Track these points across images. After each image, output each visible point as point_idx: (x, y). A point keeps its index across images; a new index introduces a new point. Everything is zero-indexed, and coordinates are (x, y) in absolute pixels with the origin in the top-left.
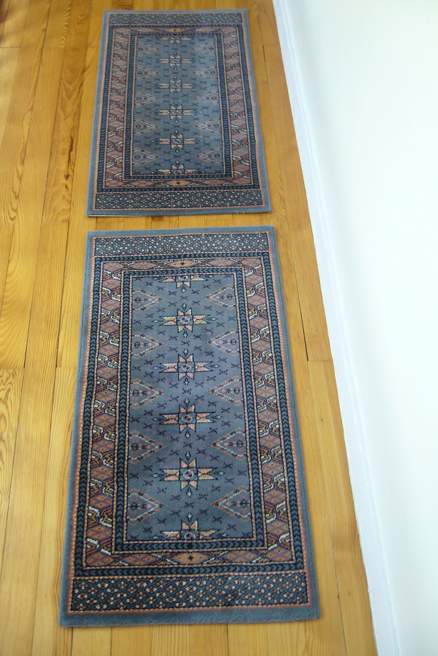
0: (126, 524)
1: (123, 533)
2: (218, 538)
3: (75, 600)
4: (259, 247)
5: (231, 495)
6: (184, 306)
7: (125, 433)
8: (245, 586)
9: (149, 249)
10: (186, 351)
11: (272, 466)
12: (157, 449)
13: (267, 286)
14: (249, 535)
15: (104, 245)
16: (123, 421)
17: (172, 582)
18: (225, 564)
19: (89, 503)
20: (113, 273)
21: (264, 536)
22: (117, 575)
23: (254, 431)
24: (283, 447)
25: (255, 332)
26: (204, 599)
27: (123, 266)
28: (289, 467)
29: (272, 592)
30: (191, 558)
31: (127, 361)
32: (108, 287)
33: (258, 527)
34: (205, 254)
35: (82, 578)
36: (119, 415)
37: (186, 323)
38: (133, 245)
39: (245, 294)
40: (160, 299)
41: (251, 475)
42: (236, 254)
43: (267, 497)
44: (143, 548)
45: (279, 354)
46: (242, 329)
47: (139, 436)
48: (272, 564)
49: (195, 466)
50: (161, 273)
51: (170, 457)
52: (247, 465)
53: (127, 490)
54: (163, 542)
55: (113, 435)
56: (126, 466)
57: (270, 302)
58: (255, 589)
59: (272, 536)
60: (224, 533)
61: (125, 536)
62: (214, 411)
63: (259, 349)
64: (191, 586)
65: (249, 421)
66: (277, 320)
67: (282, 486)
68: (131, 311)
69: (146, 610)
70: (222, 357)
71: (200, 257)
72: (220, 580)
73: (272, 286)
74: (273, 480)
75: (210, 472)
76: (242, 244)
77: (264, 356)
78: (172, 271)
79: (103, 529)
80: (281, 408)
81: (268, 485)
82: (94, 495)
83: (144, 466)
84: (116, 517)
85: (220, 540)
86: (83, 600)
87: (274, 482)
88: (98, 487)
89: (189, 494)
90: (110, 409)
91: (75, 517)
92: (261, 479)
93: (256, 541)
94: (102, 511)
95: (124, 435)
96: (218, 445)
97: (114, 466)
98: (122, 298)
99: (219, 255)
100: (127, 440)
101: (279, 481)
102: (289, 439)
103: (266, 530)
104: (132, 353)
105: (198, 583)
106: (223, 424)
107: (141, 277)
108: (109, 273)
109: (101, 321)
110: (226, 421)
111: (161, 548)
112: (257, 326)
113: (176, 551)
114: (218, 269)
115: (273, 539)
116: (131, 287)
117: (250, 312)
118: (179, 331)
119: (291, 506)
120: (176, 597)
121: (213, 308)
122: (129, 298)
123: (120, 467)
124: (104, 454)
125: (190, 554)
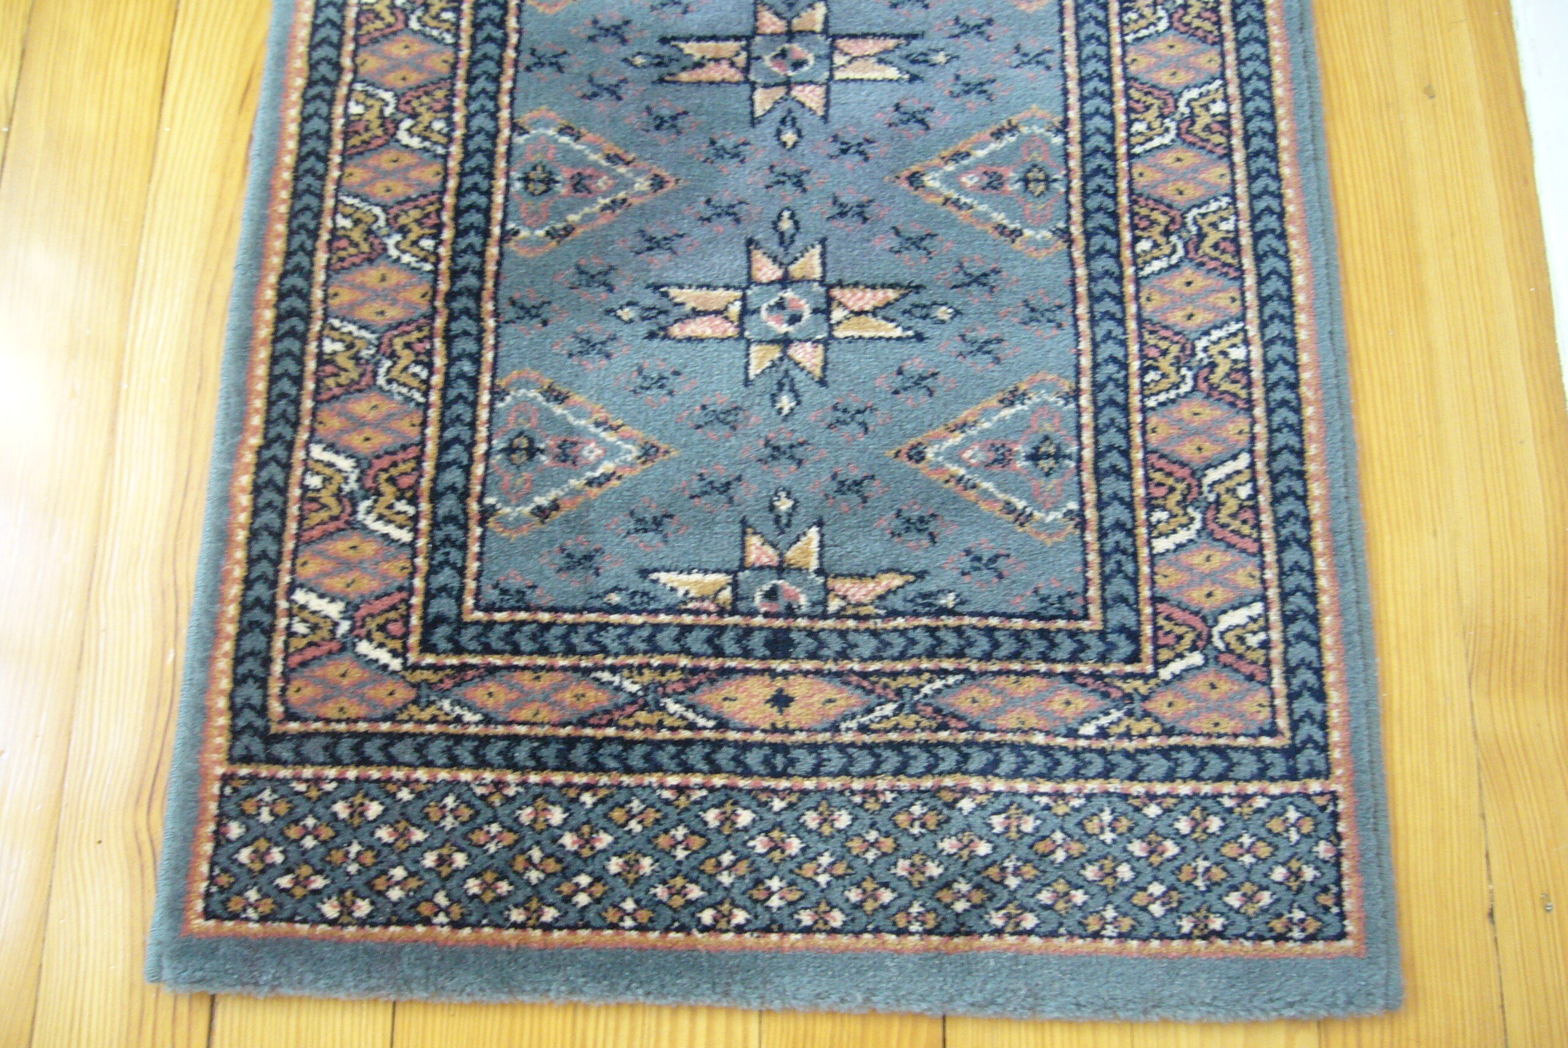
0: (477, 531)
1: (461, 571)
2: (916, 614)
3: (225, 871)
5: (986, 413)
7: (494, 116)
8: (1041, 847)
11: (1188, 290)
12: (643, 194)
14: (1068, 603)
16: (490, 67)
17: (687, 809)
18: (943, 735)
19: (312, 431)
21: (1138, 612)
22: (429, 764)
23: (1106, 126)
24: (1242, 205)
26: (835, 896)
28: (1270, 298)
29: (1171, 879)
30: (781, 701)
33: (1110, 567)
35: (264, 771)
36: (473, 37)
41: (1083, 326)
43: (1161, 430)
44: (557, 645)
47: (562, 131)
48: (1177, 748)
49: (817, 273)
51: (701, 232)
52: (1066, 276)
53: (494, 377)
54: (652, 620)
55: (439, 125)
56: (491, 268)
58: (1086, 858)
59: (1178, 614)
60: (942, 592)
61: (471, 584)
62: (918, 29)
64: (775, 834)
65: (1082, 81)
67: (1235, 382)
69: (556, 934)
72: (917, 810)
74: (1193, 354)
75: (888, 304)
79: (369, 548)
80: (1238, 25)
81: (1164, 376)
82: (337, 391)
83: (578, 267)
84: (435, 497)
85: (925, 621)
86: (262, 872)
87: (1194, 362)
88: (356, 358)
89: (786, 402)
90: (434, 11)
91: (243, 490)
92: (1134, 348)
93: (1102, 635)
94: (370, 466)
95: (489, 125)
96: (931, 181)
97: (436, 264)
100: (502, 149)
101: (1219, 359)
102: (1271, 166)
103: (1153, 583)
105: (811, 820)
106: (957, 89)
110: (972, 74)
111: (643, 646)
113: (713, 663)
115: (1179, 630)
119: (1274, 478)
120: (704, 880)
123: (465, 270)
124: (393, 212)
125: (780, 683)
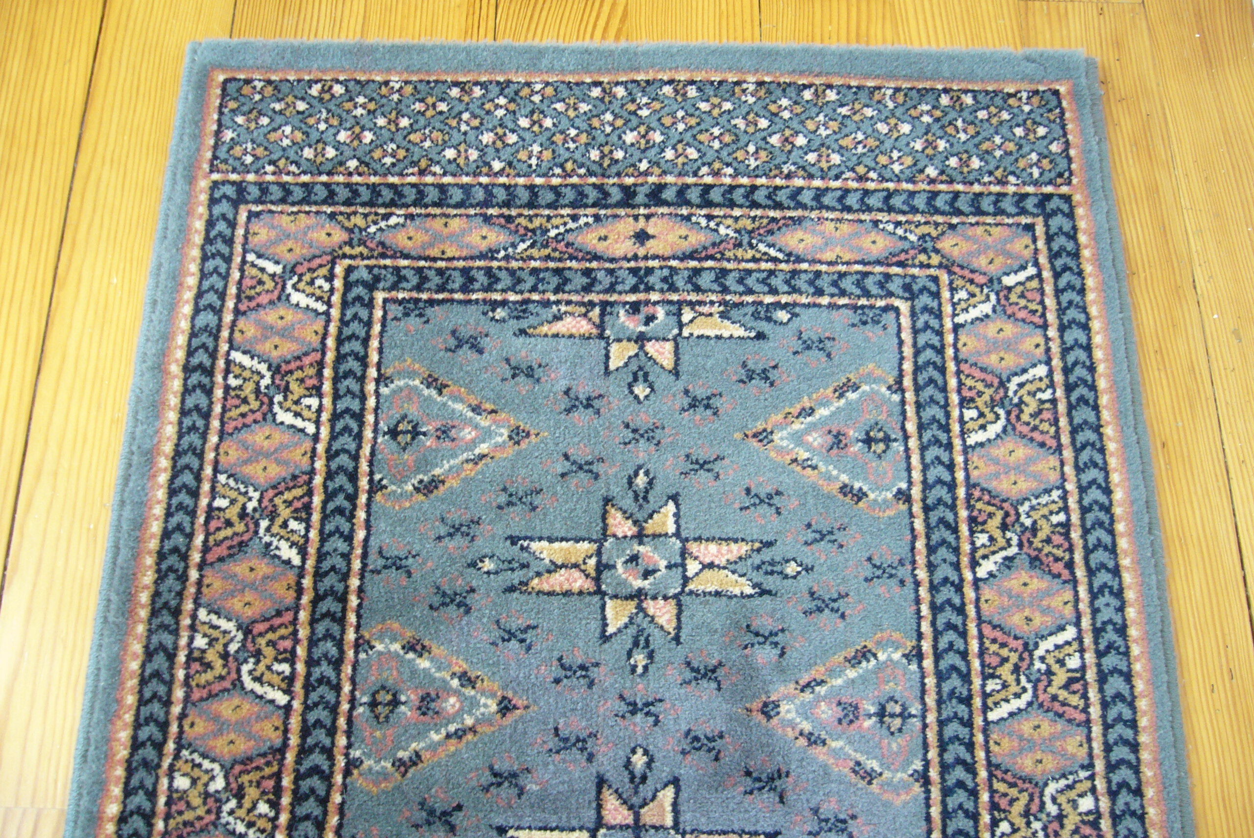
4: (1022, 164)
6: (641, 481)
9: (482, 150)
10: (639, 760)
13: (1069, 388)
15: (261, 114)
20: (293, 271)
25: (1005, 660)
27: (345, 236)
31: (324, 801)
32: (259, 348)
34: (754, 188)
37: (646, 584)
38: (404, 122)
39: (956, 428)
40: (517, 435)
42: (912, 194)
45: (1135, 805)
46: (937, 635)
50: (530, 281)
57: (1086, 478)
63: (1026, 764)
66: (1119, 594)
68: (363, 498)
70: (829, 809)
71: (732, 204)
73: (1093, 388)
76: (942, 145)
77: (1052, 809)
78: (587, 272)
98: (325, 416)
99: (827, 200)
104: (356, 753)
107: (431, 302)
108: (272, 268)
109: (206, 549)
112: (1016, 620)
114: (818, 274)
116: (374, 357)
117: (982, 539)
118: (611, 630)
121: (789, 503)
122: (359, 417)
